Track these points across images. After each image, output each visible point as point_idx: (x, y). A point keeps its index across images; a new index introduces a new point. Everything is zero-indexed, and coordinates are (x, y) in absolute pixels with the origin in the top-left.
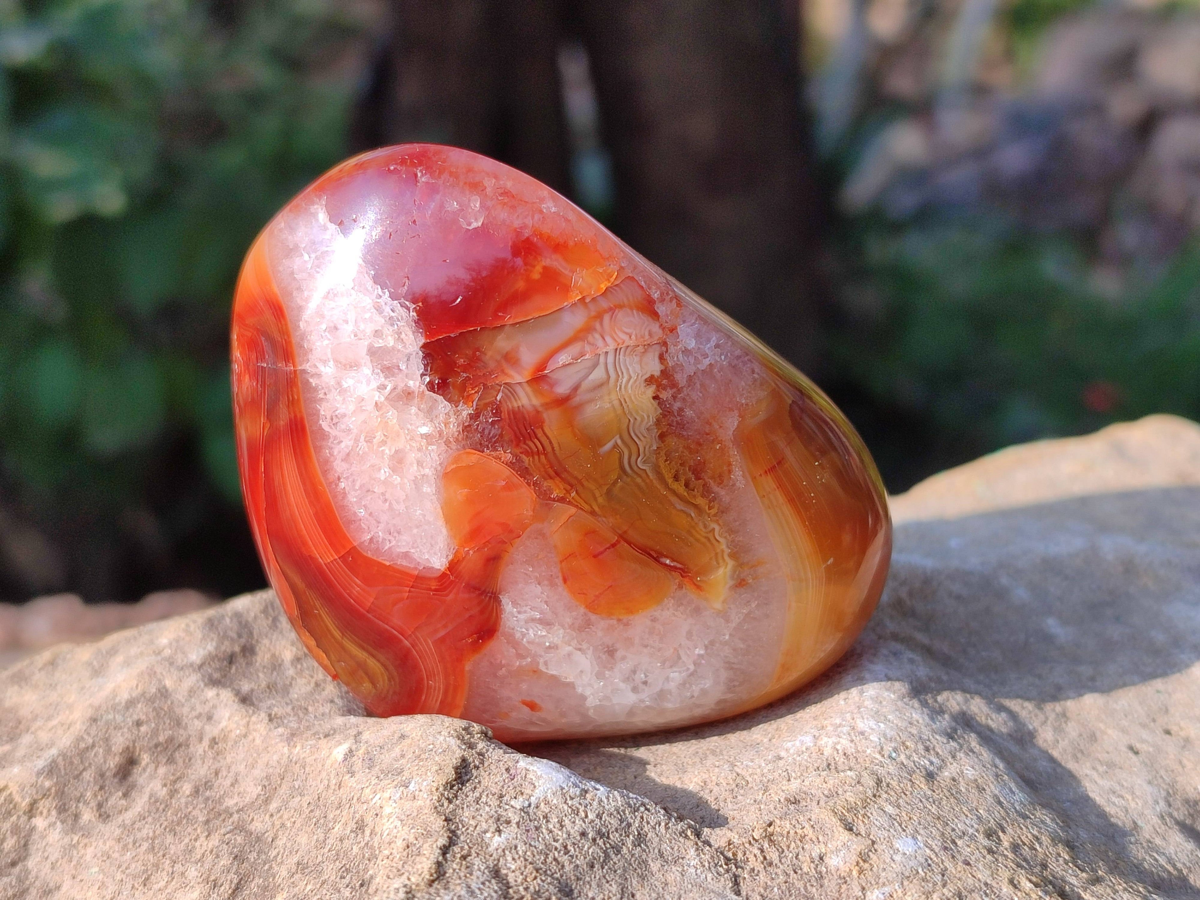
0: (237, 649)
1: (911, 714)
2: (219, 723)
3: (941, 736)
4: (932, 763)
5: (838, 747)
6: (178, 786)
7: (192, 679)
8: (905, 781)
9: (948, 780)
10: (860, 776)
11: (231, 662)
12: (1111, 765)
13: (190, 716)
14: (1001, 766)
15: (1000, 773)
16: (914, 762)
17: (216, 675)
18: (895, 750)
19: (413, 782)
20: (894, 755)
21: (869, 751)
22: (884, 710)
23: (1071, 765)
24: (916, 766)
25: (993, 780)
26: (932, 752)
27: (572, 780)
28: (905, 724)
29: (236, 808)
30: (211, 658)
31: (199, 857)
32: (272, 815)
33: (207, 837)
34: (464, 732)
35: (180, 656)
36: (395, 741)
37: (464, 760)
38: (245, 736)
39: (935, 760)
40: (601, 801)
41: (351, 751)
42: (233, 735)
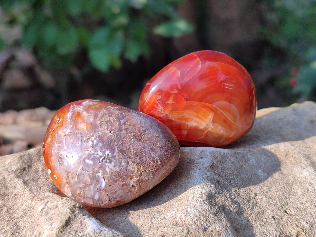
0: (26, 166)
1: (205, 207)
2: (17, 190)
3: (212, 215)
4: (207, 225)
5: (181, 217)
6: (3, 208)
7: (12, 175)
8: (197, 232)
9: (210, 232)
10: (183, 229)
11: (24, 170)
12: (265, 223)
13: (10, 186)
14: (229, 225)
15: (228, 228)
16: (201, 224)
17: (19, 174)
18: (197, 220)
19: (53, 224)
20: (196, 222)
21: (189, 220)
22: (198, 205)
23: (253, 222)
24: (201, 226)
25: (224, 231)
26: (208, 221)
27: (98, 227)
28: (202, 211)
29: (16, 217)
30: (19, 169)
31: (3, 232)
32: (24, 222)
33: (7, 226)
34: (73, 207)
35: (10, 168)
36: (54, 207)
37: (70, 218)
38: (23, 195)
39: (208, 224)
40: (105, 234)
41: (43, 208)
42: (20, 194)
